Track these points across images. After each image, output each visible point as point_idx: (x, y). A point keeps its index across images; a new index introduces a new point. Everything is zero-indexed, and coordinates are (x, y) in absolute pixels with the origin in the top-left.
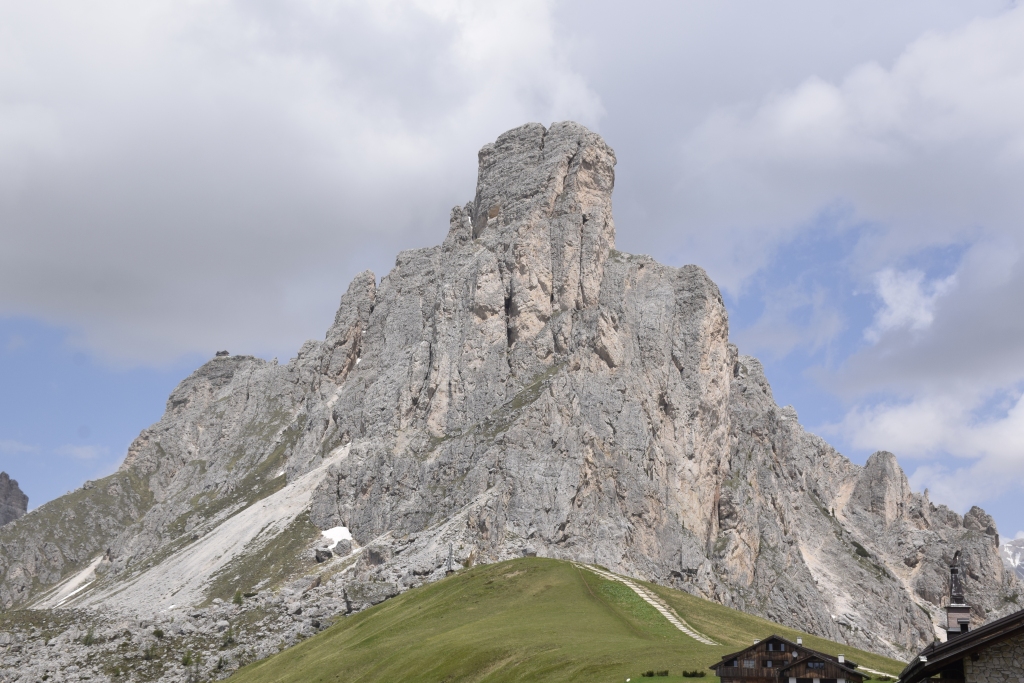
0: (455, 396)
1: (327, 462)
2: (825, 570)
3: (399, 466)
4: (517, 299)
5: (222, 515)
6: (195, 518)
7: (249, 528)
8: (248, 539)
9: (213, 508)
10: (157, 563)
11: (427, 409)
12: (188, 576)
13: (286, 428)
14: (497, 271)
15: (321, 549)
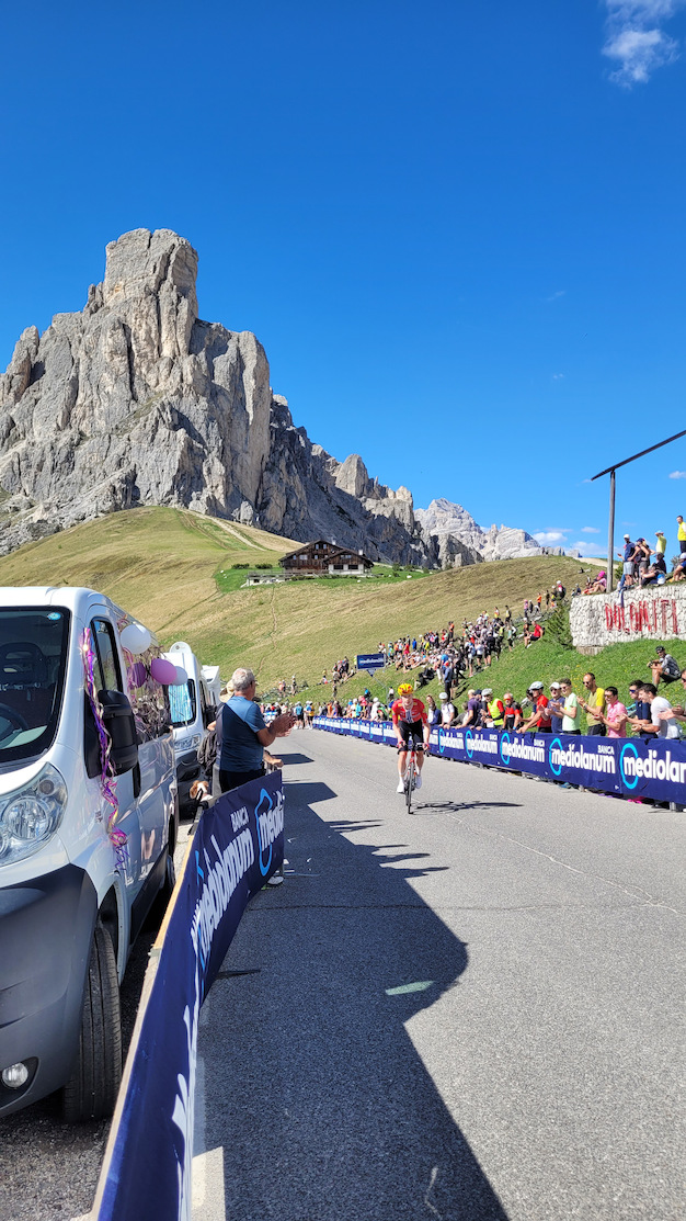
0: (96, 410)
1: (11, 451)
4: (134, 347)
15: (10, 504)
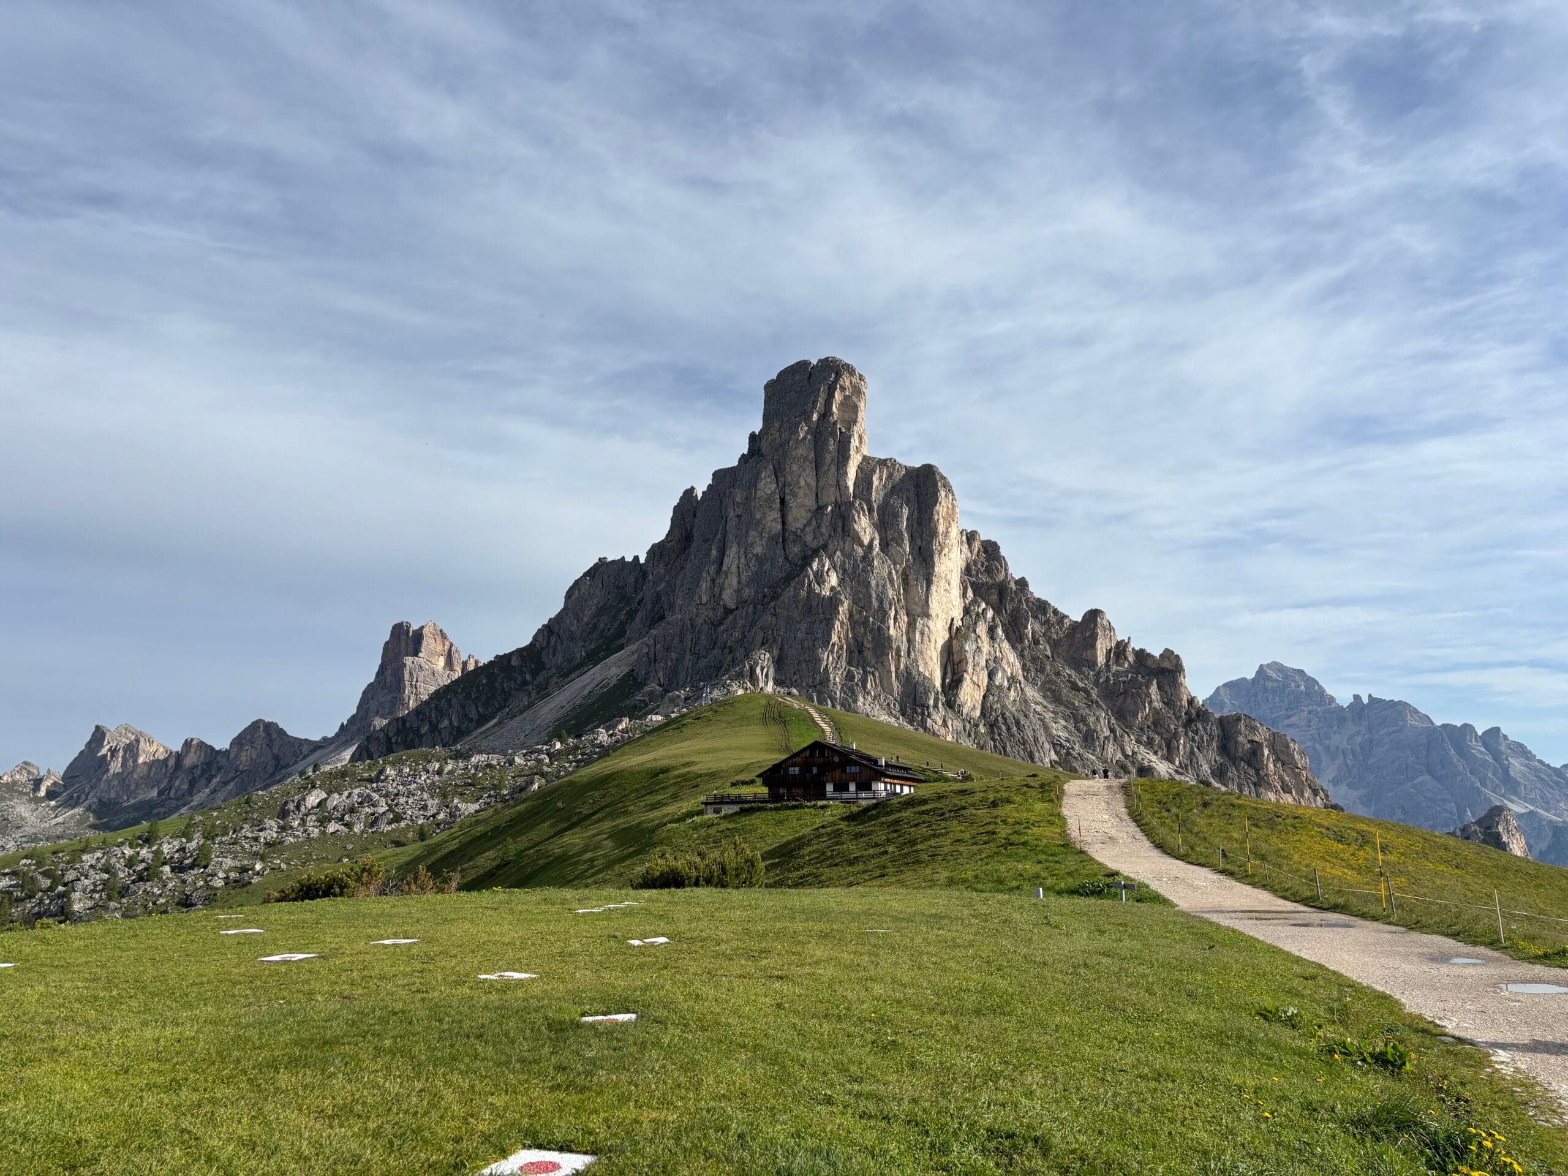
0: (742, 576)
1: (653, 632)
2: (1045, 703)
3: (699, 632)
4: (788, 498)
5: (573, 675)
6: (555, 680)
7: (588, 684)
8: (586, 692)
9: (571, 670)
10: (522, 712)
11: (722, 589)
12: (538, 721)
13: (628, 609)
14: (773, 477)
15: (638, 698)
